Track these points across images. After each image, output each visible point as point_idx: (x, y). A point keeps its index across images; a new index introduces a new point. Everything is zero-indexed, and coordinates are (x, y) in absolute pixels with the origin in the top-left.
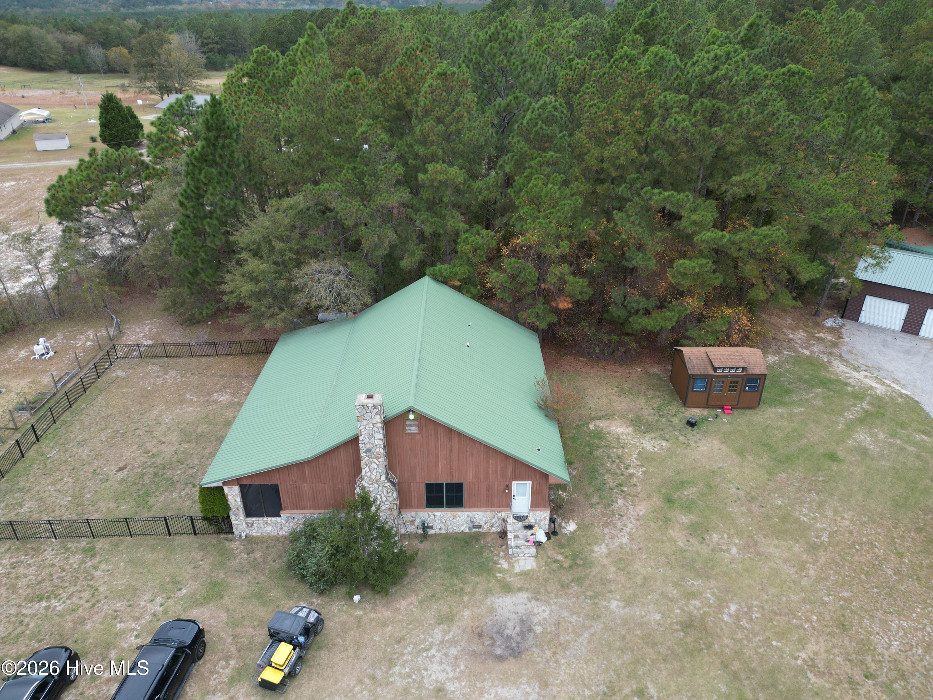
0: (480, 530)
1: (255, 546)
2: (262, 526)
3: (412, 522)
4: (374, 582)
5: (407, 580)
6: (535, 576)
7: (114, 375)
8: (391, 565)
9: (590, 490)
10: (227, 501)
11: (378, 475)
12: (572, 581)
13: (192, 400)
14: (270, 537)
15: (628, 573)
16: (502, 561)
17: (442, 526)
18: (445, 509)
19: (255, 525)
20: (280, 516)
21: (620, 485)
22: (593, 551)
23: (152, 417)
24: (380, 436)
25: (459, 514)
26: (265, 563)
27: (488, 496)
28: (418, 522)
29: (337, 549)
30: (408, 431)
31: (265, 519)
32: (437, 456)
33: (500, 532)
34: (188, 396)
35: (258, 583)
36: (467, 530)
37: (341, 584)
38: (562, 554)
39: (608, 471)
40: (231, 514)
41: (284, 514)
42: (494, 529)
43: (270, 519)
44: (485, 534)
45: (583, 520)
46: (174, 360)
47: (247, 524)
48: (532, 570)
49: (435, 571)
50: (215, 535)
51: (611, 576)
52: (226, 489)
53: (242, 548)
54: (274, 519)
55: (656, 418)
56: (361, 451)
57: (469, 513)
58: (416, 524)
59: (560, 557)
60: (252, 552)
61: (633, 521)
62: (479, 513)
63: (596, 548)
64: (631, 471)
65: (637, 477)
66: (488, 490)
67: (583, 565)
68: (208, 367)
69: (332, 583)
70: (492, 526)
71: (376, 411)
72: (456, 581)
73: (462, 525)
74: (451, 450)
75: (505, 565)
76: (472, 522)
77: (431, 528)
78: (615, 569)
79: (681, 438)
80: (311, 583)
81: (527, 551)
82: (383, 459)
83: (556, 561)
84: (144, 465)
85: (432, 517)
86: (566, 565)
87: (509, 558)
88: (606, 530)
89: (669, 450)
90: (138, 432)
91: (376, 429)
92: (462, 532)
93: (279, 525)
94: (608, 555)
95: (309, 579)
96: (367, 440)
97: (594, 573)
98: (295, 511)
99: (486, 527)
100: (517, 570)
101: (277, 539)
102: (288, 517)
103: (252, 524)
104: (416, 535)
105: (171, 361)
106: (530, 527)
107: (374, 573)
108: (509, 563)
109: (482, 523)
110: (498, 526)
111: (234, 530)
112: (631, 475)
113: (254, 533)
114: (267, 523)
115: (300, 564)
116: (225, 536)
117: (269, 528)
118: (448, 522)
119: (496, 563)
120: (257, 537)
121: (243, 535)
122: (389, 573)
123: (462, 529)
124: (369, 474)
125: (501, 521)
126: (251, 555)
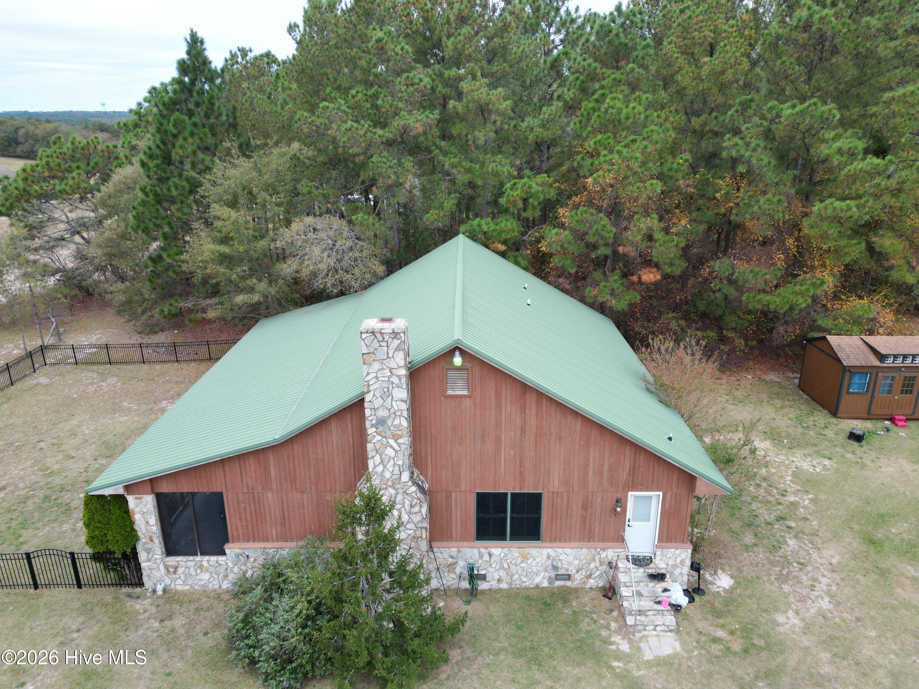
0: (569, 583)
1: (176, 607)
2: (192, 571)
3: (451, 567)
4: (384, 673)
5: (446, 670)
6: (684, 667)
7: (35, 382)
8: (416, 641)
9: (736, 525)
10: (132, 523)
11: (397, 471)
12: (757, 677)
13: (129, 408)
14: (205, 593)
15: (858, 664)
16: (617, 638)
17: (503, 574)
18: (508, 543)
19: (180, 570)
20: (223, 553)
21: (780, 518)
22: (775, 623)
23: (68, 427)
24: (402, 393)
25: (533, 551)
26: (189, 637)
27: (584, 519)
28: (461, 567)
29: (318, 608)
30: (450, 392)
31: (198, 558)
32: (498, 441)
33: (603, 589)
34: (125, 404)
35: (169, 674)
36: (545, 584)
37: (323, 677)
38: (722, 626)
39: (754, 498)
40: (140, 548)
41: (231, 549)
42: (592, 582)
43: (206, 558)
44: (576, 590)
45: (740, 571)
46: (119, 366)
47: (167, 567)
48: (675, 655)
49: (497, 654)
50: (113, 589)
51: (826, 669)
52: (131, 500)
53: (154, 609)
54: (213, 558)
55: (800, 430)
56: (368, 424)
57: (549, 550)
58: (458, 570)
59: (720, 633)
60: (170, 618)
61: (826, 573)
62: (568, 551)
63: (781, 619)
64: (792, 498)
65: (804, 507)
66: (585, 508)
67: (768, 647)
68: (163, 374)
69: (305, 675)
70: (589, 576)
71: (396, 342)
72: (538, 676)
73: (537, 573)
74: (523, 431)
75: (625, 647)
76: (555, 568)
77: (483, 578)
78: (829, 656)
79: (849, 456)
80: (267, 674)
81: (659, 620)
82: (405, 440)
83: (715, 640)
84: (33, 487)
85: (486, 557)
86: (737, 646)
87: (627, 633)
88: (786, 588)
89: (837, 470)
90: (42, 444)
91: (395, 380)
92: (537, 587)
93: (222, 570)
94: (807, 629)
95: (263, 666)
96: (378, 402)
97: (792, 663)
98: (250, 544)
99: (578, 577)
100: (648, 655)
101: (218, 596)
102: (237, 556)
103: (176, 568)
104: (458, 592)
105: (114, 368)
106: (659, 577)
107: (386, 655)
108: (630, 641)
109: (572, 571)
110: (600, 576)
111: (145, 579)
112: (794, 505)
113: (179, 586)
114: (201, 567)
115: (248, 637)
116: (129, 590)
117: (206, 576)
118: (513, 567)
119: (607, 642)
120: (184, 593)
121: (160, 589)
122: (413, 655)
123: (537, 580)
124: (380, 469)
125: (605, 567)
126: (168, 623)
